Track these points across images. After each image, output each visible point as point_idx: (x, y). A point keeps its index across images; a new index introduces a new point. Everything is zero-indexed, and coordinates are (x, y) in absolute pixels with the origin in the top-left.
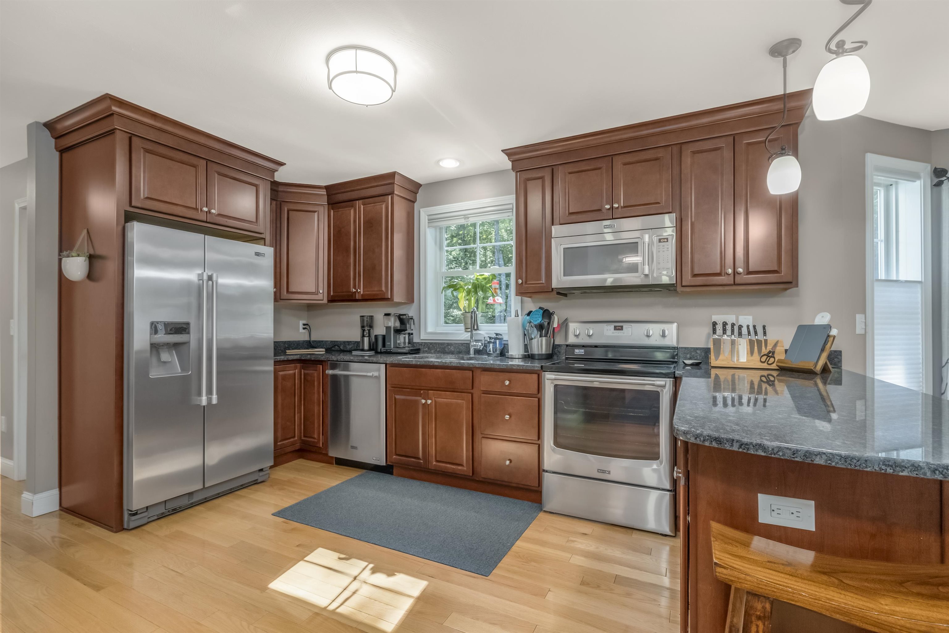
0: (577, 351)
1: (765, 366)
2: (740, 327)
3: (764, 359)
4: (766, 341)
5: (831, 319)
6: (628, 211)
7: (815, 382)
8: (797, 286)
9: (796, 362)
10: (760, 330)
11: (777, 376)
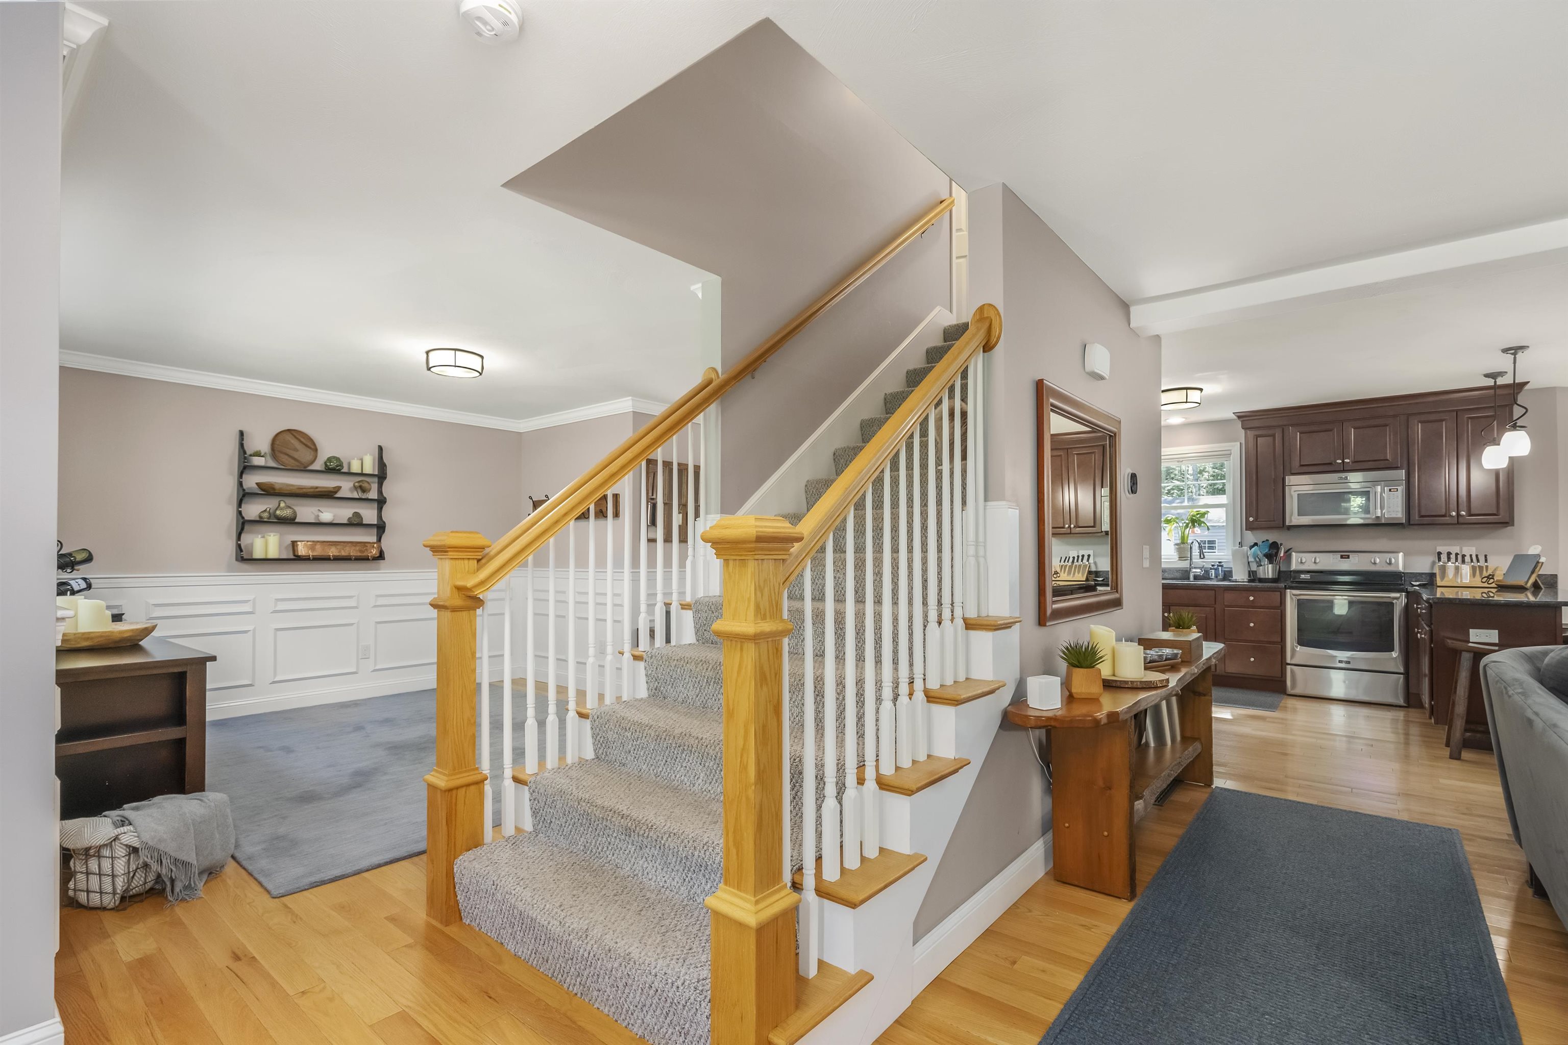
0: (1303, 576)
1: (1486, 585)
2: (1464, 556)
3: (1484, 580)
4: (1487, 567)
5: (1541, 551)
6: (1358, 466)
7: (1526, 595)
8: (1513, 525)
9: (1511, 581)
10: (1482, 559)
11: (1496, 592)
